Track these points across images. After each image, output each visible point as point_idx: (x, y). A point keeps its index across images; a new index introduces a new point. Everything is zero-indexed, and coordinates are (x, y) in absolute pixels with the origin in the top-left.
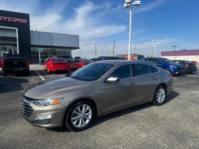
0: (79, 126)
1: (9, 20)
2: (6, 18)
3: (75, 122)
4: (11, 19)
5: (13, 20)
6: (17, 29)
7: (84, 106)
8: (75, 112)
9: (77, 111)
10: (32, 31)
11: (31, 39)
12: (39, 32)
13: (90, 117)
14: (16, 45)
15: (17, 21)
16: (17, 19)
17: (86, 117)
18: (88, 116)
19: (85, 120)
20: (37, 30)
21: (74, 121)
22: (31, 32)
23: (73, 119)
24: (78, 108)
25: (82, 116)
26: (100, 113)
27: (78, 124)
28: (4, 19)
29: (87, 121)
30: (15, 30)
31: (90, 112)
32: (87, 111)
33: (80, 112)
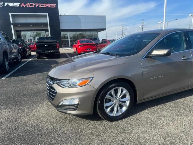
0: (114, 114)
1: (40, 6)
2: (37, 4)
3: (109, 109)
4: (42, 5)
5: (43, 5)
6: (47, 14)
7: (120, 89)
8: (108, 96)
9: (111, 95)
10: (61, 15)
11: (60, 23)
12: (67, 15)
13: (128, 103)
14: (48, 30)
15: (47, 7)
16: (47, 5)
17: (122, 104)
18: (125, 102)
19: (121, 107)
20: (65, 14)
21: (107, 107)
22: (60, 17)
23: (105, 105)
24: (112, 92)
25: (118, 102)
26: (140, 98)
27: (113, 112)
28: (35, 5)
29: (124, 109)
30: (46, 16)
31: (128, 96)
32: (124, 96)
33: (115, 96)
